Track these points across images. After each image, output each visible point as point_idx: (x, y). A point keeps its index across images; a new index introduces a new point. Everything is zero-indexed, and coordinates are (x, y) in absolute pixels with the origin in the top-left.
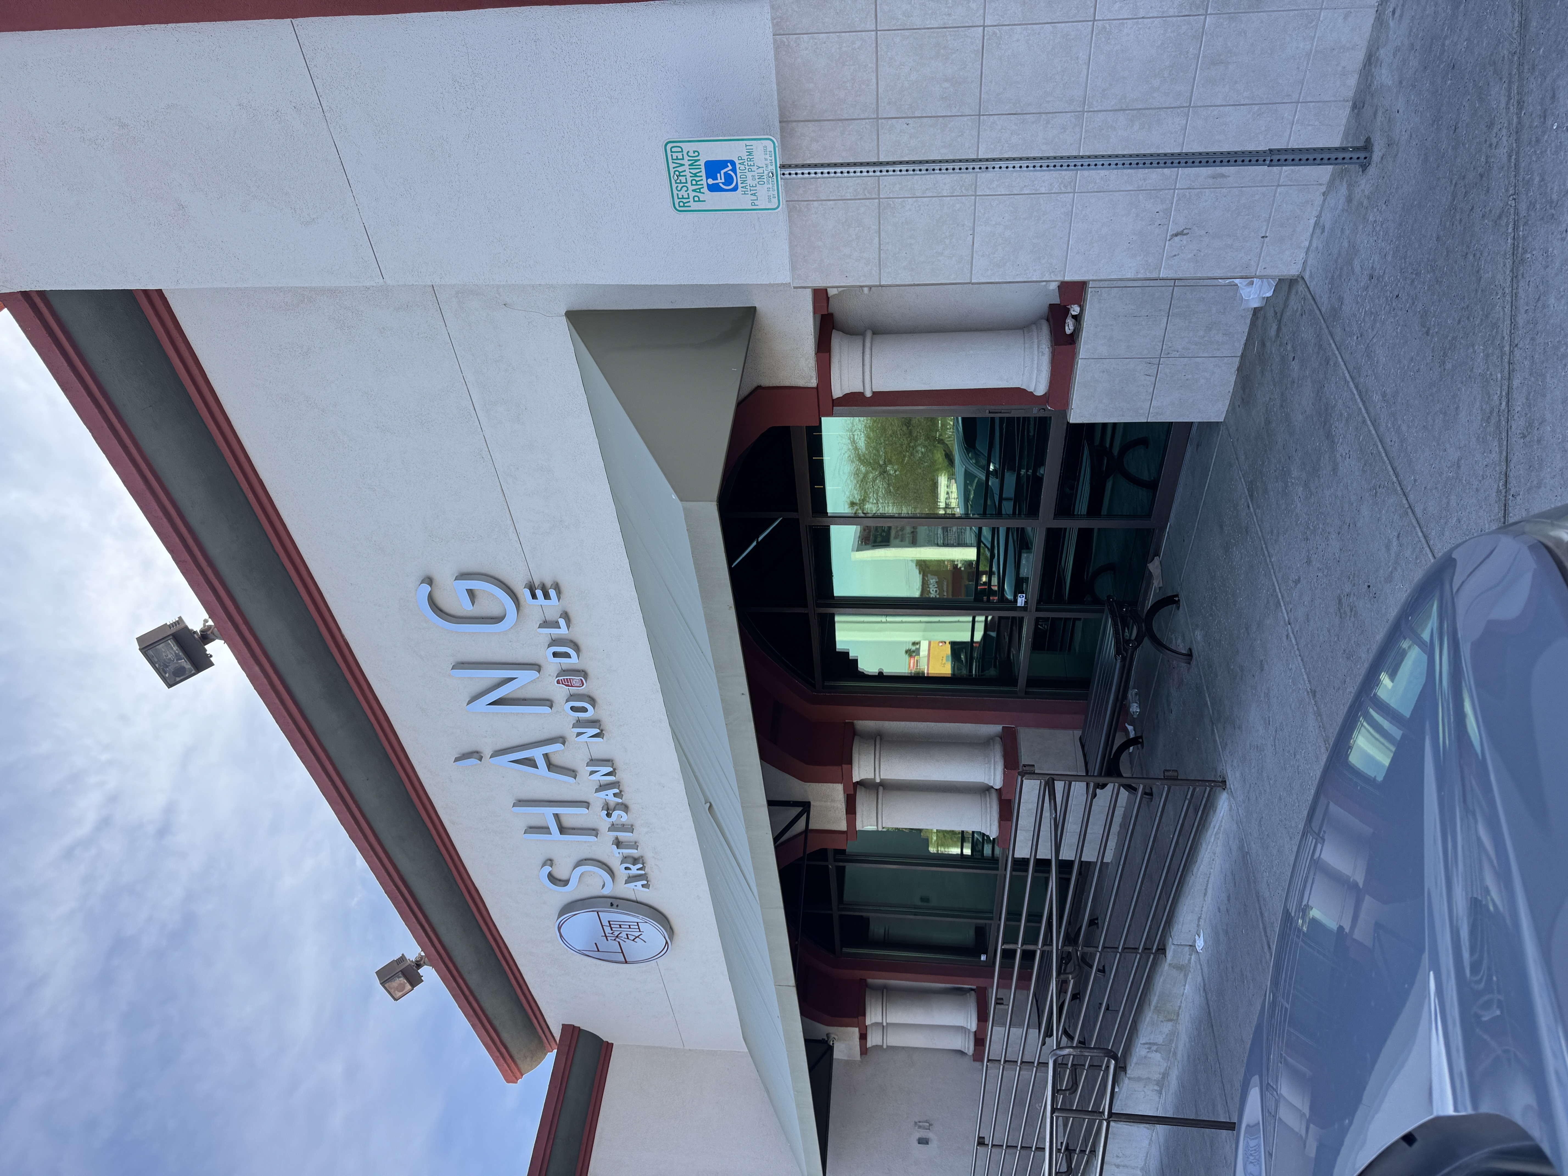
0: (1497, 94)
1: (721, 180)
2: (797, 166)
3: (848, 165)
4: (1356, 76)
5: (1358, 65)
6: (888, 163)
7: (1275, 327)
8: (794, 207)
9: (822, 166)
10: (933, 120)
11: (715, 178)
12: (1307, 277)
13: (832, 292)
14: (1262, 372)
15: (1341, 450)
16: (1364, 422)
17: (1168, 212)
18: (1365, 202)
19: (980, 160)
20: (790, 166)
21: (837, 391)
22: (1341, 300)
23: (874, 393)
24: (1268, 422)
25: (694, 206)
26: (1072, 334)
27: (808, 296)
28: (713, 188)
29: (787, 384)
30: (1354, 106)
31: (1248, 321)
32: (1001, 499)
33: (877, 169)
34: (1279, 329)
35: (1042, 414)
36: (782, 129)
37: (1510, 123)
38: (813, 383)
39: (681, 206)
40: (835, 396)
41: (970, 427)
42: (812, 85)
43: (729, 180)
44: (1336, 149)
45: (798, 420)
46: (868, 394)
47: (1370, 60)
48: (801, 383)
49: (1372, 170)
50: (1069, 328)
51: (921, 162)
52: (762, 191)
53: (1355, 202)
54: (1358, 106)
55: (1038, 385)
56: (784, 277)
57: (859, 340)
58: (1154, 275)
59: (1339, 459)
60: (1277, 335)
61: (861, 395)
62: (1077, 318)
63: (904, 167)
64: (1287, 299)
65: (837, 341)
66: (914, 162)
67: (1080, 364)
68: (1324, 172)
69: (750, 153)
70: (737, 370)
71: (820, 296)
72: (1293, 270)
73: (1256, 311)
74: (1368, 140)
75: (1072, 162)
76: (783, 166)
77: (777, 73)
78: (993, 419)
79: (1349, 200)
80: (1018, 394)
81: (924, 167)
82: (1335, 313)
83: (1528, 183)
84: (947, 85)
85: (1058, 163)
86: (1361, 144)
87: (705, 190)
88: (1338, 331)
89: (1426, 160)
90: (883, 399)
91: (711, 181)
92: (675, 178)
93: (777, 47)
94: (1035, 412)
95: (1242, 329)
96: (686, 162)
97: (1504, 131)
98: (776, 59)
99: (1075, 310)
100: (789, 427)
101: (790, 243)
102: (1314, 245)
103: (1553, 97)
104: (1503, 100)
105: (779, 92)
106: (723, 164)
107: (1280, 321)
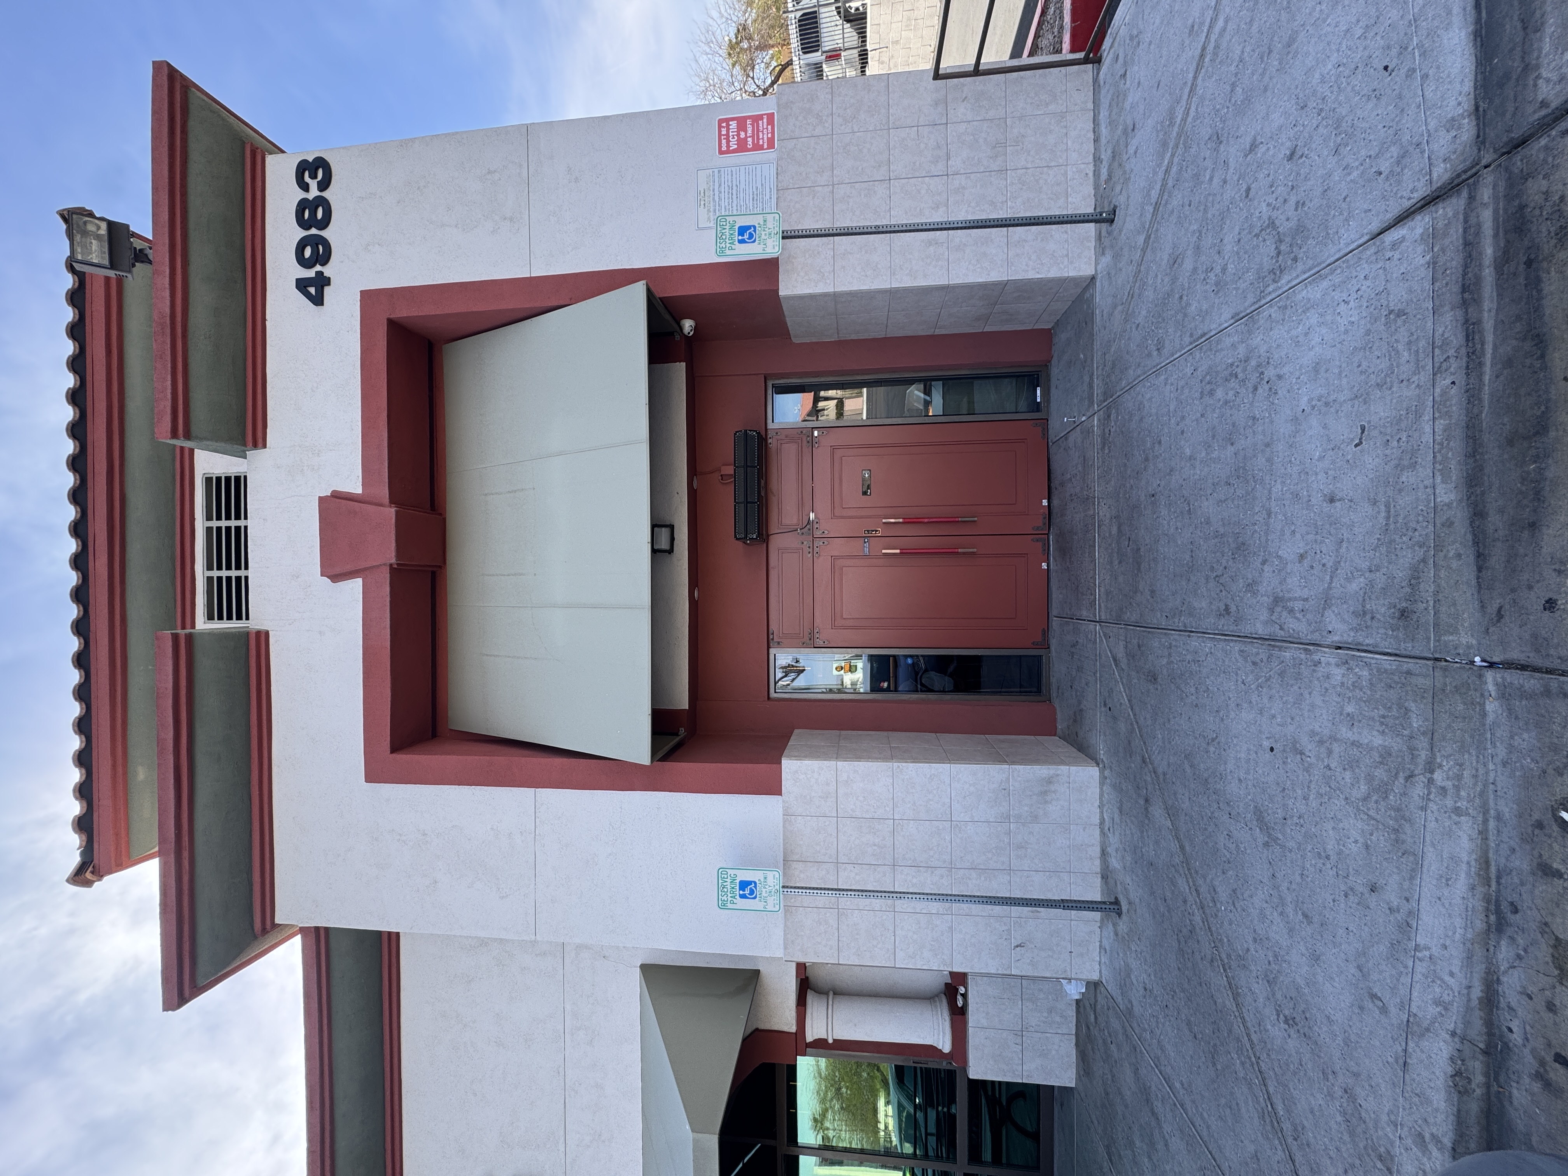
0: (1181, 883)
1: (747, 892)
2: (791, 887)
3: (821, 889)
4: (1099, 861)
5: (1099, 855)
6: (843, 890)
7: (1092, 1017)
8: (788, 910)
9: (806, 888)
10: (867, 867)
11: (744, 891)
12: (1104, 982)
13: (807, 964)
14: (1093, 1049)
15: (1167, 1128)
16: (1175, 1104)
17: (1009, 930)
18: (1126, 937)
19: (896, 892)
20: (787, 887)
21: (809, 1038)
22: (1130, 1002)
23: (834, 1040)
24: (1107, 1094)
25: (730, 906)
26: (962, 1007)
27: (794, 965)
28: (743, 896)
29: (776, 1029)
30: (1103, 877)
31: (1074, 1008)
32: (927, 1134)
33: (838, 893)
34: (1096, 1018)
35: (949, 1067)
36: (784, 865)
37: (1196, 902)
38: (793, 1029)
39: (723, 906)
40: (808, 1041)
41: (900, 1071)
42: (801, 842)
43: (752, 892)
44: (1100, 902)
45: (782, 1060)
46: (830, 1041)
47: (1104, 853)
48: (786, 1029)
49: (1124, 917)
50: (960, 1003)
51: (862, 891)
52: (771, 900)
53: (1120, 936)
54: (1105, 877)
55: (945, 1045)
56: (779, 953)
57: (824, 997)
58: (1008, 972)
59: (1167, 1136)
60: (1096, 1023)
61: (826, 1040)
62: (964, 996)
63: (853, 893)
64: (1095, 996)
65: (811, 999)
66: (858, 891)
67: (971, 1031)
68: (1097, 915)
69: (765, 878)
70: (744, 1018)
71: (801, 968)
72: (1095, 977)
73: (1078, 1001)
74: (1116, 898)
75: (949, 898)
76: (783, 887)
77: (784, 835)
78: (915, 1068)
79: (1116, 934)
80: (931, 1050)
81: (864, 894)
82: (1130, 1011)
83: (1221, 940)
84: (875, 848)
85: (941, 898)
86: (1113, 900)
87: (738, 897)
88: (1135, 1025)
89: (1154, 917)
90: (841, 1045)
91: (741, 892)
92: (721, 888)
93: (784, 822)
94: (944, 1065)
95: (1072, 1013)
96: (729, 880)
97: (1194, 906)
98: (784, 827)
99: (962, 990)
100: (774, 1064)
101: (785, 931)
102: (1103, 961)
103: (1215, 890)
104: (1187, 888)
105: (784, 845)
106: (750, 883)
107: (1095, 1011)
